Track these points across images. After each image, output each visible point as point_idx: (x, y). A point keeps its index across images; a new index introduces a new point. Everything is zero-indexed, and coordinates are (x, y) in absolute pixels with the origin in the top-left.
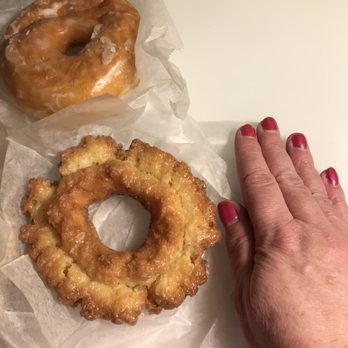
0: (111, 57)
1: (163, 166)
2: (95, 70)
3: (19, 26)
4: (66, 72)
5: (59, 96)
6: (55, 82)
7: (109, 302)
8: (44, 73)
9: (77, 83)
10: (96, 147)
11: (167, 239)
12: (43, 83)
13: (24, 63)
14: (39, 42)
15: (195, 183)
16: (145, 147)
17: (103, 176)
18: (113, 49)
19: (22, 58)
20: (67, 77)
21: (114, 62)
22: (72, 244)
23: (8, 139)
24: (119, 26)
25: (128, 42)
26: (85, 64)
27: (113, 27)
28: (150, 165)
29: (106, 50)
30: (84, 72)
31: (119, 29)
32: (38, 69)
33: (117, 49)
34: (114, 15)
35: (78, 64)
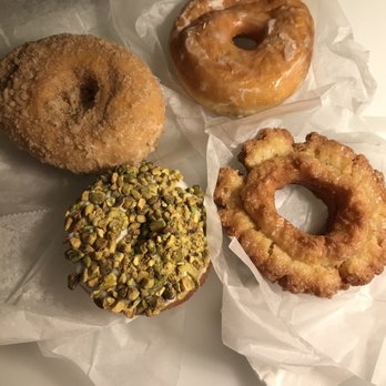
0: (293, 53)
1: (344, 158)
2: (279, 65)
3: (190, 18)
4: (251, 67)
5: (245, 90)
6: (241, 76)
7: (312, 279)
8: (229, 67)
9: (262, 78)
10: (277, 139)
11: (359, 224)
12: (229, 77)
13: (207, 57)
14: (218, 36)
15: (374, 175)
16: (323, 140)
17: (292, 166)
18: (294, 46)
19: (204, 51)
20: (252, 72)
21: (295, 59)
22: (274, 228)
23: (206, 131)
24: (296, 22)
25: (307, 39)
26: (267, 59)
27: (289, 23)
28: (331, 156)
29: (287, 47)
30: (269, 67)
31: (297, 26)
32: (222, 63)
33: (298, 46)
34: (288, 10)
35: (261, 59)
